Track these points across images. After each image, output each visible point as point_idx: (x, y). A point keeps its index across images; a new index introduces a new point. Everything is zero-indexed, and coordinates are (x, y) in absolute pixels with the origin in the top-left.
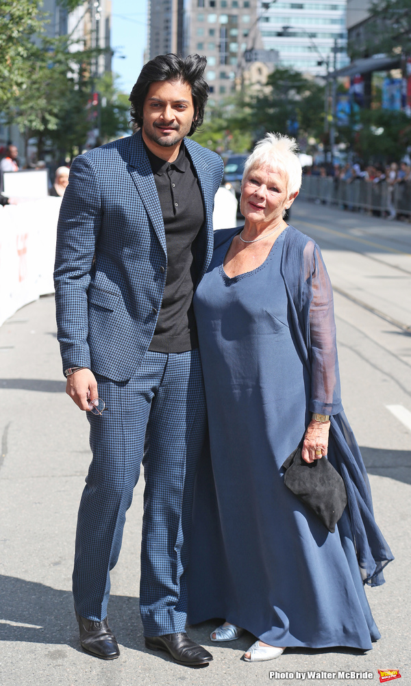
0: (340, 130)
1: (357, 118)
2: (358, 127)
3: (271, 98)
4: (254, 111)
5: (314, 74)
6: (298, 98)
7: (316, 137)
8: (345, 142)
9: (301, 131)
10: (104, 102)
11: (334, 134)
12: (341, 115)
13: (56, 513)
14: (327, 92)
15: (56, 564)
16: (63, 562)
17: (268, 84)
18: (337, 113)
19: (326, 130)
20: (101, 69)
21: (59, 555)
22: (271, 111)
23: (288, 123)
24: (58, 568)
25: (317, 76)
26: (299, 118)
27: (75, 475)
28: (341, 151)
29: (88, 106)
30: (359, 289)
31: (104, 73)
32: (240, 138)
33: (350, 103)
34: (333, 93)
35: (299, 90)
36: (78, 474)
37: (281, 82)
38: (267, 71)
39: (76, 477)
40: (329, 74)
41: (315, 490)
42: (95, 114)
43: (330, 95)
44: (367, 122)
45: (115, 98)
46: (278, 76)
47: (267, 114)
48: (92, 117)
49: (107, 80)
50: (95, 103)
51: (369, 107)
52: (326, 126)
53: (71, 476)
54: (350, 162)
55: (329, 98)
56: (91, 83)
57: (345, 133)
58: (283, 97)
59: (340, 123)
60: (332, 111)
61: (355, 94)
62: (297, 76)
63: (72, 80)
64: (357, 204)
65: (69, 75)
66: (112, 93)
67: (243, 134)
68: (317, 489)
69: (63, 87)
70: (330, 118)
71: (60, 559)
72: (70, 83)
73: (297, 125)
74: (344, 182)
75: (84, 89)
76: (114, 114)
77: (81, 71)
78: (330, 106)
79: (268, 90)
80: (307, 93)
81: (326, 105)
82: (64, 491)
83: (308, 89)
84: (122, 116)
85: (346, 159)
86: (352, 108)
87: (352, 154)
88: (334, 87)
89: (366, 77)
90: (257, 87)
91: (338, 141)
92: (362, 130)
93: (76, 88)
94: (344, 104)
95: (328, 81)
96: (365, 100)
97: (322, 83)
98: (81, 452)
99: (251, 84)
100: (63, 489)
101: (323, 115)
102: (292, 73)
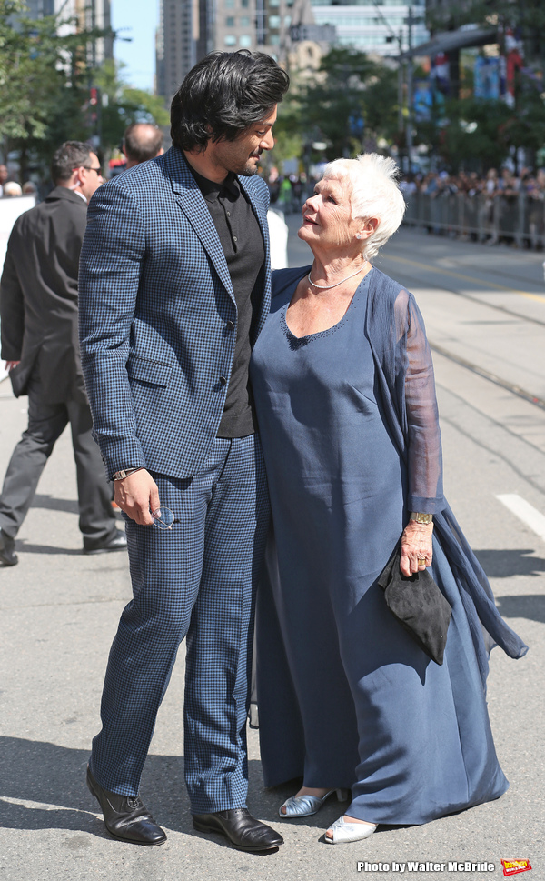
0: (419, 127)
1: (442, 111)
2: (442, 123)
3: (326, 88)
4: (306, 105)
5: (383, 53)
6: (361, 86)
7: (387, 138)
8: (426, 144)
9: (368, 131)
10: (105, 101)
11: (412, 133)
12: (420, 108)
13: (66, 653)
14: (401, 78)
15: (71, 721)
16: (79, 719)
17: (321, 70)
18: (415, 104)
19: (401, 129)
20: (100, 58)
21: (74, 710)
22: (327, 105)
23: (351, 120)
24: (73, 727)
25: (387, 57)
26: (365, 113)
27: (89, 602)
28: (421, 155)
29: (85, 108)
30: (453, 339)
31: (103, 62)
32: (288, 143)
33: (431, 90)
34: (409, 79)
35: (363, 76)
36: (93, 600)
37: (339, 67)
38: (319, 52)
39: (90, 604)
40: (403, 54)
41: (421, 611)
42: (94, 117)
43: (405, 81)
44: (455, 115)
45: (119, 94)
46: (335, 58)
47: (323, 109)
48: (90, 120)
49: (108, 71)
50: (93, 101)
51: (457, 95)
52: (401, 123)
53: (84, 603)
54: (433, 169)
55: (403, 86)
56: (88, 76)
57: (427, 132)
58: (342, 85)
59: (419, 119)
60: (408, 103)
61: (438, 80)
62: (360, 57)
63: (62, 72)
64: (446, 226)
65: (59, 66)
66: (116, 87)
67: (290, 137)
68: (424, 608)
69: (52, 84)
70: (406, 112)
71: (74, 714)
72: (60, 77)
73: (361, 123)
74: (427, 197)
75: (79, 85)
76: (119, 115)
77: (74, 61)
78: (404, 96)
79: (321, 77)
80: (374, 80)
81: (400, 94)
82: (75, 623)
83: (374, 73)
84: (129, 117)
85: (428, 166)
86: (434, 98)
87: (437, 159)
88: (410, 71)
89: (452, 56)
90: (307, 74)
91: (416, 143)
92: (448, 126)
93: (69, 85)
94: (424, 93)
95: (401, 64)
96: (451, 86)
97: (393, 66)
98: (95, 570)
99: (300, 70)
100: (74, 621)
101: (396, 108)
102: (353, 53)
